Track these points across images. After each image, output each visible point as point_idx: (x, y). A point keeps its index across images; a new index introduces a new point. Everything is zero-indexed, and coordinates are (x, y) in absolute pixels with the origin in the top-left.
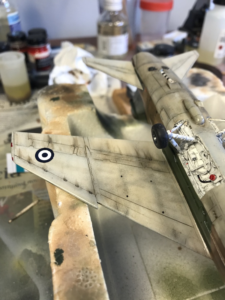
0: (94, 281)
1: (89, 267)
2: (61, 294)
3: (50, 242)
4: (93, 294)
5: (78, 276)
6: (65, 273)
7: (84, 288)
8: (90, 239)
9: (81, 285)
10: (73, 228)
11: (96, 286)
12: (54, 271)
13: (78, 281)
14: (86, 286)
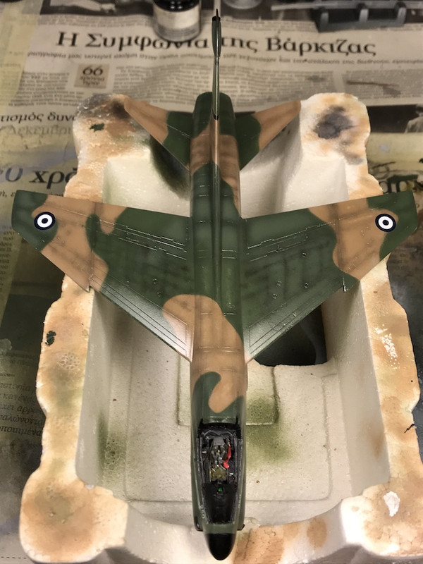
0: (76, 365)
1: (75, 353)
2: (44, 370)
3: (46, 323)
4: (72, 375)
5: (63, 358)
6: (52, 353)
7: (65, 369)
8: (85, 328)
9: (64, 366)
10: (72, 315)
11: (76, 370)
12: (43, 350)
13: (63, 362)
14: (68, 368)
